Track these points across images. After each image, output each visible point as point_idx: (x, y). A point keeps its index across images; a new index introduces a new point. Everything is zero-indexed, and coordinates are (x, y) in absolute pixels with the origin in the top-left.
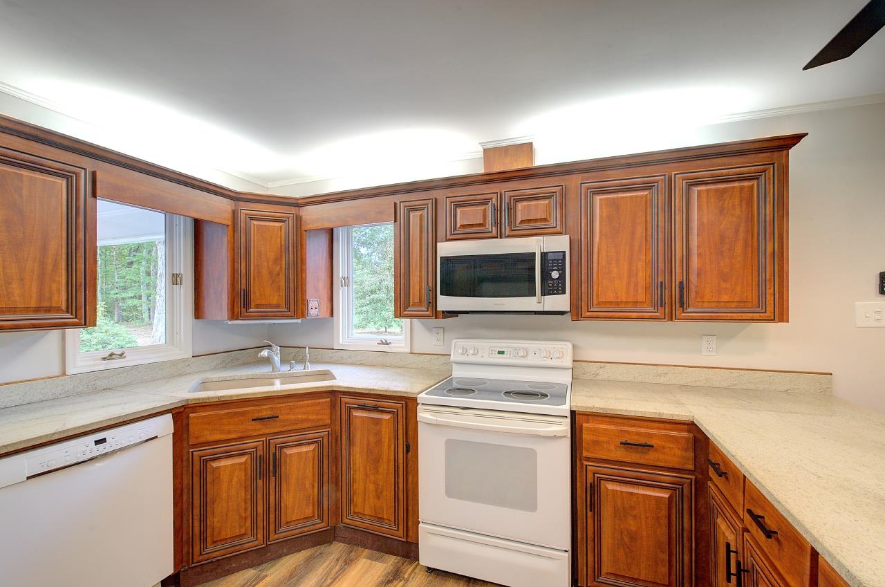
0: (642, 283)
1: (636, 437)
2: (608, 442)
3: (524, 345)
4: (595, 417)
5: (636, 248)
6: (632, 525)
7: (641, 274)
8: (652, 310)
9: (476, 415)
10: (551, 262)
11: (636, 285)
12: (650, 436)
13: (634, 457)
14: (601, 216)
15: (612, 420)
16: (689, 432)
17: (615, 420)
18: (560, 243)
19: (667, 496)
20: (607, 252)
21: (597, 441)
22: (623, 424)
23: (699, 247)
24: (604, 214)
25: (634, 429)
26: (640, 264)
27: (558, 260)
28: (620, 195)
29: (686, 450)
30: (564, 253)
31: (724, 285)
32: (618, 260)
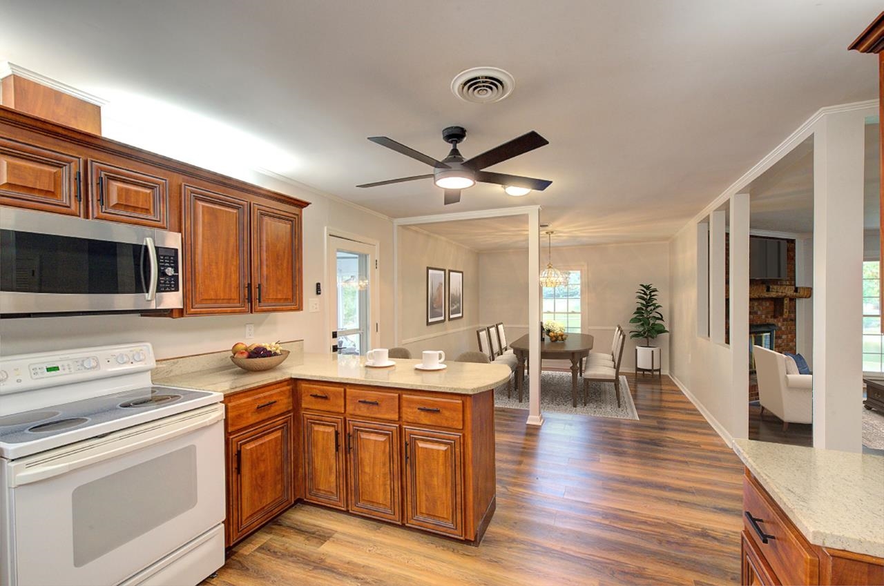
0: (234, 284)
1: (263, 401)
2: (247, 412)
3: (93, 354)
4: (235, 396)
5: (230, 255)
6: (262, 468)
7: (233, 276)
8: (238, 305)
9: (121, 438)
10: (162, 258)
11: (230, 285)
12: (271, 396)
13: (264, 416)
14: (203, 222)
15: (246, 394)
16: (288, 385)
17: (249, 393)
18: (173, 241)
19: (280, 434)
20: (209, 255)
21: (239, 415)
22: (254, 395)
23: (267, 260)
24: (206, 221)
25: (262, 395)
26: (233, 268)
27: (170, 257)
28: (217, 207)
29: (289, 398)
30: (176, 250)
31: (279, 288)
32: (217, 263)
